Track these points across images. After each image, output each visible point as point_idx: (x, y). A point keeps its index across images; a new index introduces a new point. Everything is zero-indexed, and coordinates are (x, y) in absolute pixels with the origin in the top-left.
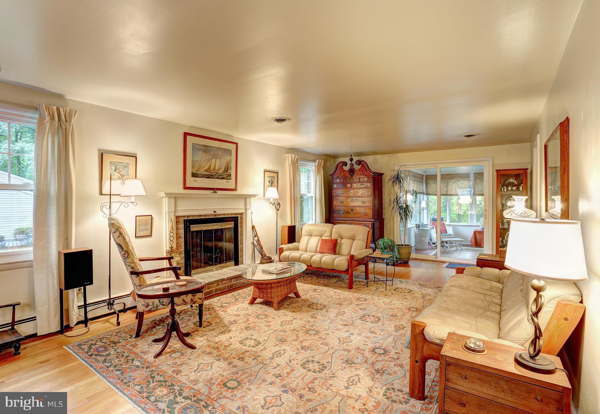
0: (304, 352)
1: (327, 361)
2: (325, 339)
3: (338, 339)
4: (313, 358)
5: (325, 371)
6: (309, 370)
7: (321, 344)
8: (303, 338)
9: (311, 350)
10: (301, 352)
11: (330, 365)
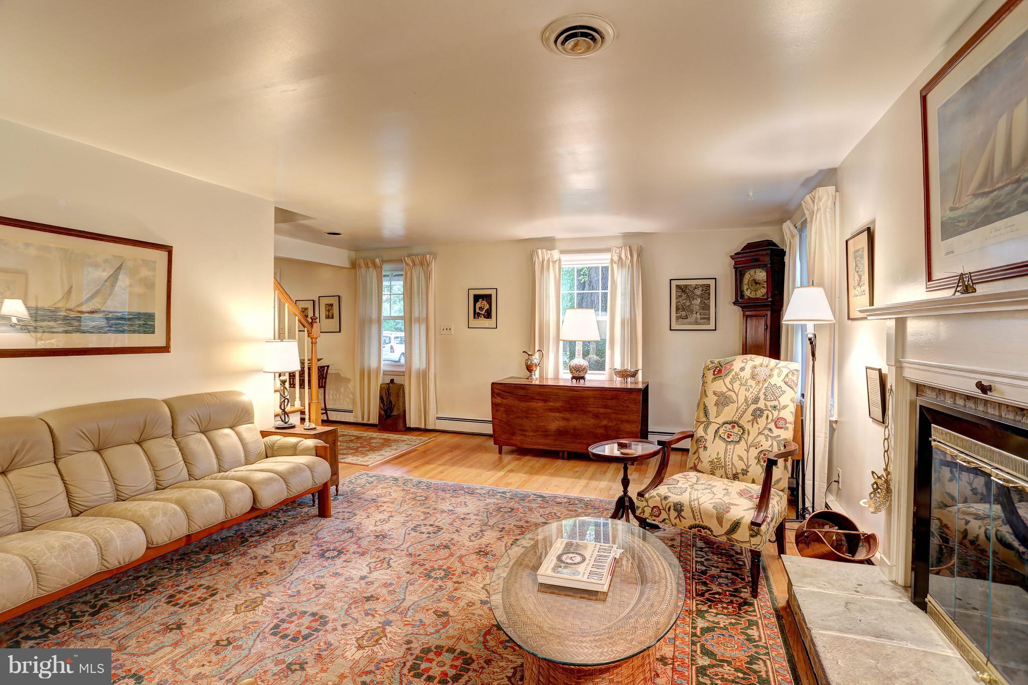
0: (442, 541)
1: (411, 535)
2: (414, 564)
3: (391, 566)
4: (429, 537)
5: (412, 526)
6: (431, 525)
7: (419, 555)
8: (451, 561)
9: (433, 545)
10: (447, 542)
11: (407, 531)
